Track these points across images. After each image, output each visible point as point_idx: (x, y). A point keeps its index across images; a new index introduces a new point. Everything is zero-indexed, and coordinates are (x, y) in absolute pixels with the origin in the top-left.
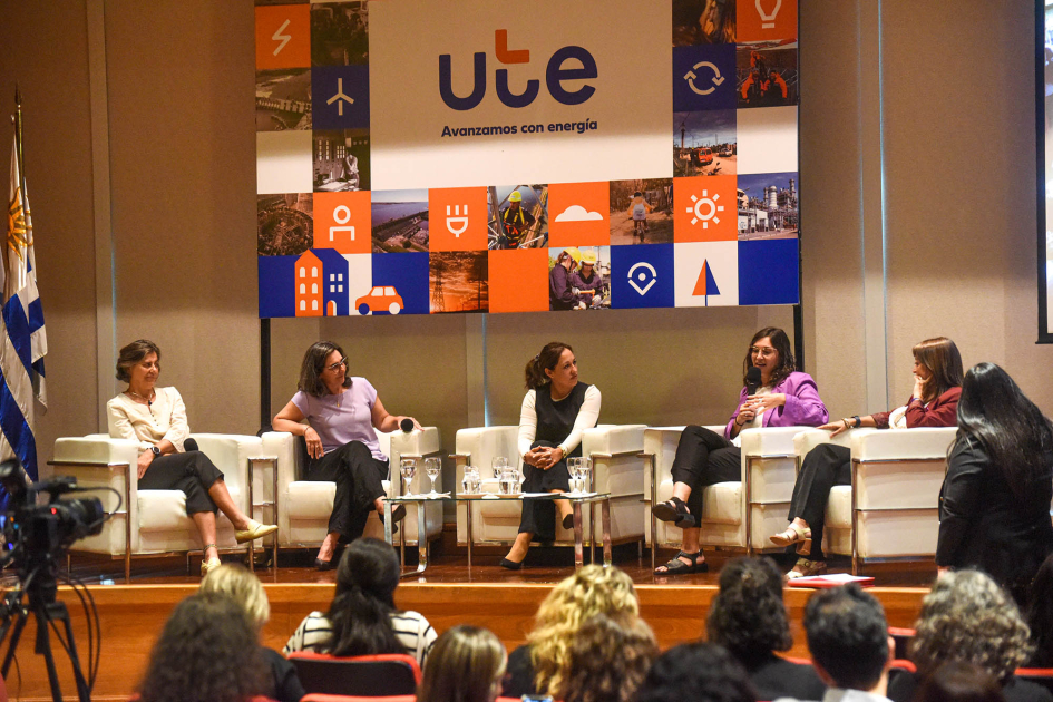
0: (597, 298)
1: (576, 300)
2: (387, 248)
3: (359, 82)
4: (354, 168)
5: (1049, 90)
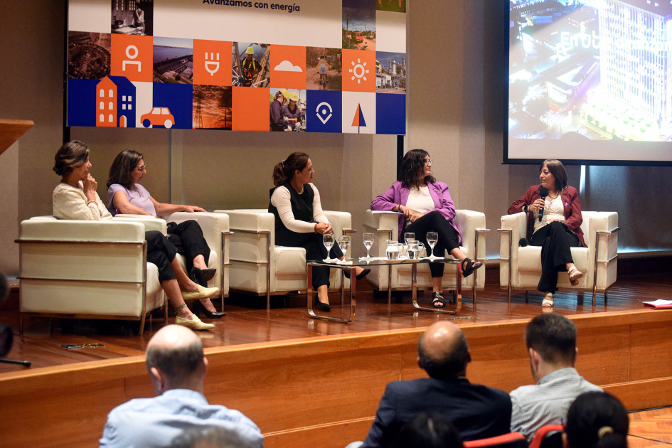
0: (298, 124)
1: (285, 125)
2: (164, 79)
4: (141, 19)
5: (512, 24)
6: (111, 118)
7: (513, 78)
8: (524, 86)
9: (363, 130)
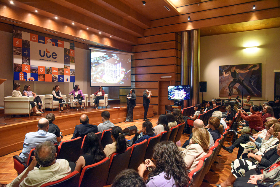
0: (57, 81)
1: (55, 81)
2: (32, 73)
3: (29, 51)
4: (28, 62)
5: (91, 65)
6: (22, 79)
7: (92, 74)
8: (93, 75)
9: (68, 82)
